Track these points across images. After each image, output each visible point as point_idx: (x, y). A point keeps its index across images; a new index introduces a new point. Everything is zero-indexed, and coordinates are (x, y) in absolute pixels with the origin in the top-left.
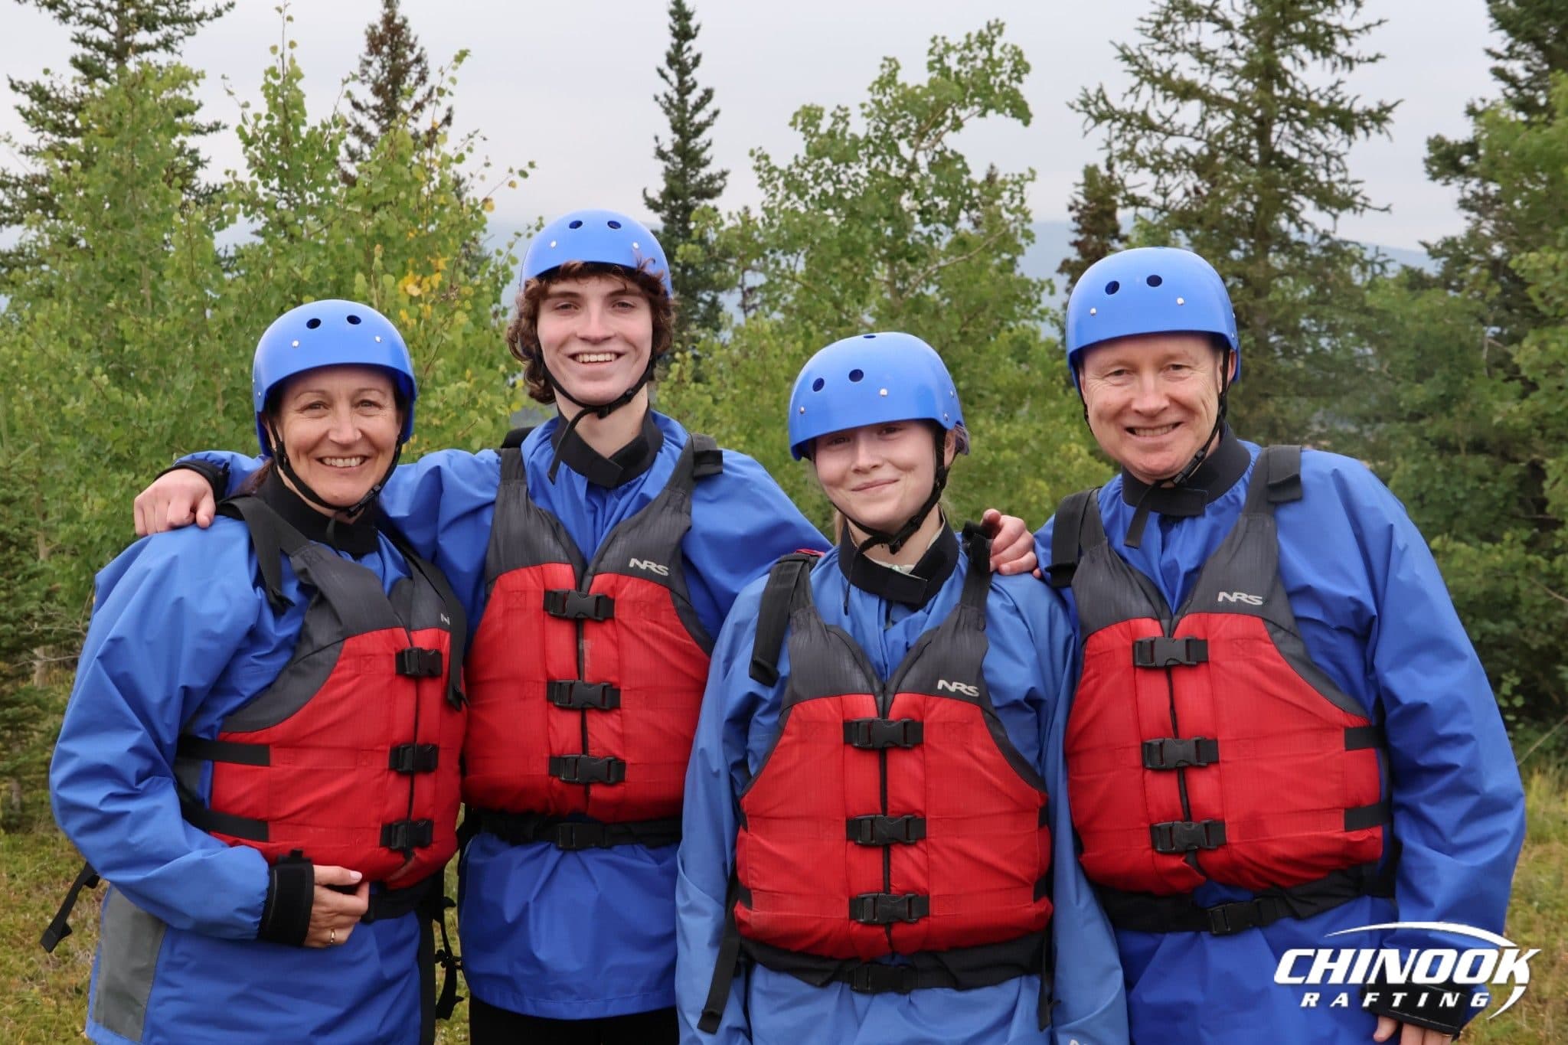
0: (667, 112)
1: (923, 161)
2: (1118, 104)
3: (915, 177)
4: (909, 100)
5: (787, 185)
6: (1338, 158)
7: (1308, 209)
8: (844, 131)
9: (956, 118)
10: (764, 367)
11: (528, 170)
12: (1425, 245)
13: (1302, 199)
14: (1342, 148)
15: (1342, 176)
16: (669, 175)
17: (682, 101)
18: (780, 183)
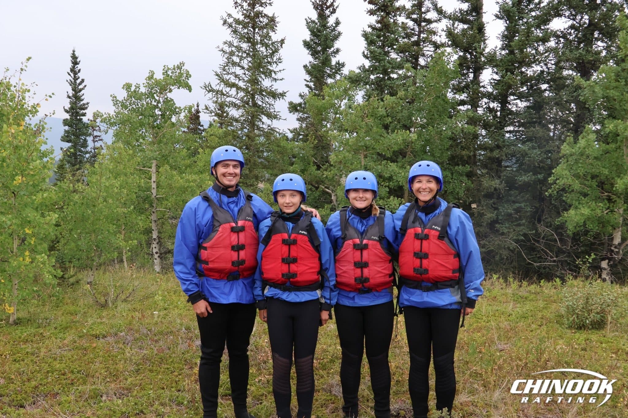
0: (71, 85)
1: (161, 101)
2: (215, 88)
3: (160, 105)
4: (158, 83)
5: (121, 106)
6: (273, 105)
7: (265, 119)
8: (138, 91)
9: (170, 89)
10: (121, 158)
11: (52, 95)
12: (289, 130)
13: (263, 116)
14: (273, 103)
15: (273, 110)
16: (71, 103)
17: (75, 82)
18: (120, 105)
